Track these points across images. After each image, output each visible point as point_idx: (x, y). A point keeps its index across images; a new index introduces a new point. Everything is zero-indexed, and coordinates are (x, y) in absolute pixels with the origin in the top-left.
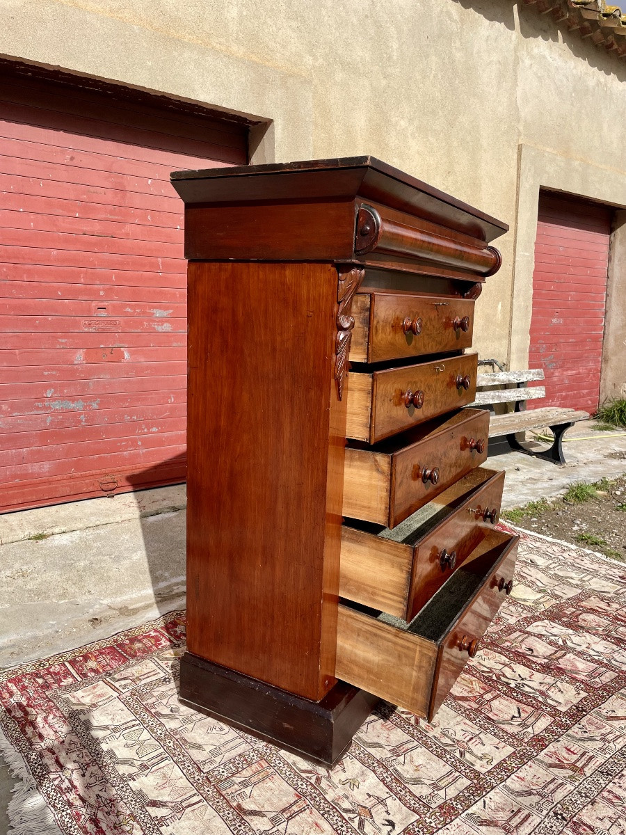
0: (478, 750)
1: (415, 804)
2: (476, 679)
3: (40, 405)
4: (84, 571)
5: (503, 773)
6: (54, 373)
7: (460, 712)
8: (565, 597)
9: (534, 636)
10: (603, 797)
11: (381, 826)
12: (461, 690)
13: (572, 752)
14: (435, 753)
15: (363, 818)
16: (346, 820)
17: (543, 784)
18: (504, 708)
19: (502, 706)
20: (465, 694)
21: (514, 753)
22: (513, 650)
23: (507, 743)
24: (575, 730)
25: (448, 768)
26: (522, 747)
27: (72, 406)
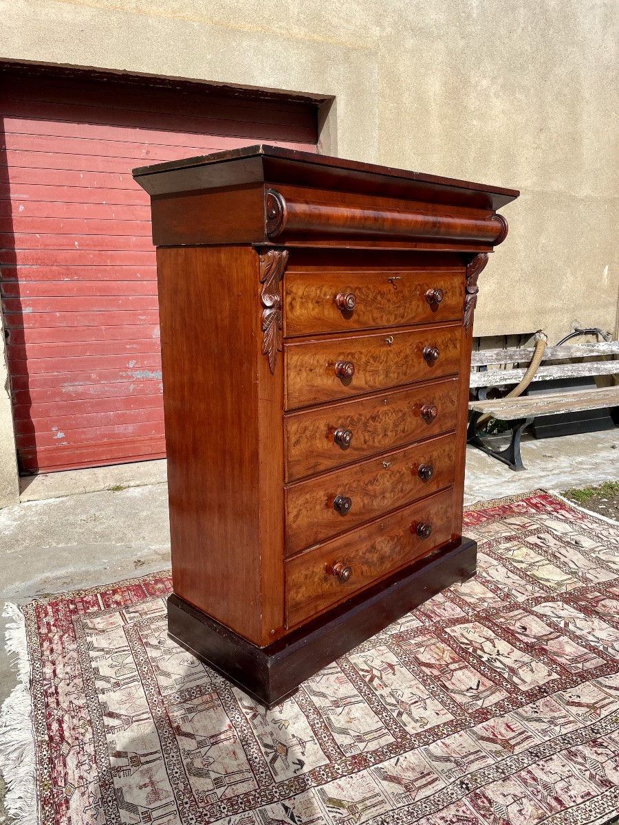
0: (417, 712)
1: (332, 750)
2: (450, 648)
3: (124, 374)
4: (145, 520)
5: (431, 737)
6: (134, 346)
7: (417, 677)
8: (596, 581)
9: (536, 615)
10: (519, 776)
11: (291, 764)
12: (430, 657)
13: (511, 729)
14: (374, 709)
15: (278, 754)
16: (261, 752)
17: (465, 754)
18: (466, 678)
19: (464, 677)
20: (433, 661)
21: (452, 721)
22: (504, 627)
23: (450, 711)
24: (527, 710)
25: (380, 724)
26: (463, 717)
27: (151, 375)
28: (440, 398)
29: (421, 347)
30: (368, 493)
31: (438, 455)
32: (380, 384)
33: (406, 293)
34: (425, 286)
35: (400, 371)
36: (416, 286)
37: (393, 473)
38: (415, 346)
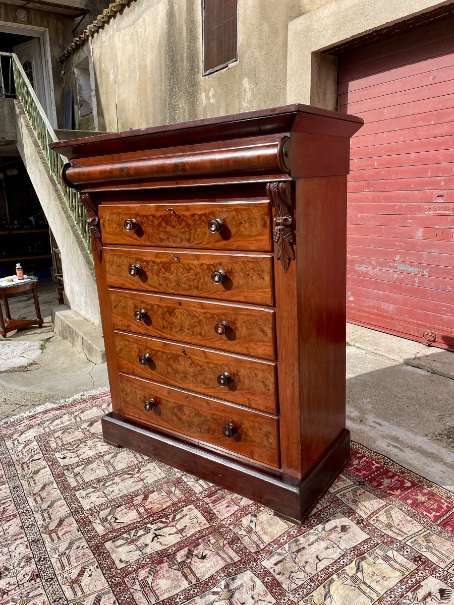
2: (164, 508)
3: (392, 264)
6: (402, 244)
12: (155, 498)
13: (64, 534)
17: (51, 513)
18: (128, 517)
19: (130, 515)
20: (150, 500)
21: (82, 509)
23: (93, 508)
25: (87, 481)
26: (85, 513)
27: (410, 269)
28: (245, 322)
29: (213, 269)
30: (171, 366)
31: (247, 374)
32: (173, 289)
33: (190, 221)
34: (211, 216)
35: (191, 284)
36: (200, 216)
37: (193, 363)
38: (206, 267)
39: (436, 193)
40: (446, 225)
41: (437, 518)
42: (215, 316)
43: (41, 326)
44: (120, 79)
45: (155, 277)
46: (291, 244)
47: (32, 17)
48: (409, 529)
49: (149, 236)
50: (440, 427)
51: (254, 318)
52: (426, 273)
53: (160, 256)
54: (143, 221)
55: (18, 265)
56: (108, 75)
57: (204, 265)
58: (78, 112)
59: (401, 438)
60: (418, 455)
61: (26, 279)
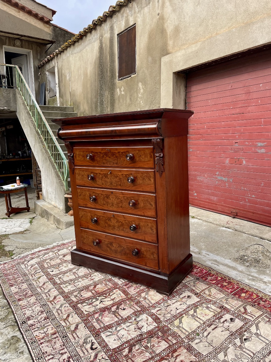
3: (215, 177)
6: (219, 166)
22: (123, 303)
27: (224, 179)
28: (142, 200)
29: (128, 177)
30: (107, 223)
31: (144, 225)
32: (109, 186)
33: (117, 155)
34: (127, 153)
35: (118, 183)
36: (122, 153)
37: (118, 221)
38: (124, 176)
39: (234, 141)
40: (240, 157)
41: (231, 292)
42: (129, 198)
43: (28, 211)
44: (73, 79)
45: (100, 181)
46: (163, 165)
47: (24, 44)
48: (219, 296)
49: (98, 161)
50: (237, 255)
51: (147, 198)
52: (231, 181)
53: (103, 171)
54: (95, 155)
55: (18, 178)
56: (66, 76)
57: (124, 175)
58: (48, 95)
59: (218, 260)
60: (226, 267)
61: (22, 186)
